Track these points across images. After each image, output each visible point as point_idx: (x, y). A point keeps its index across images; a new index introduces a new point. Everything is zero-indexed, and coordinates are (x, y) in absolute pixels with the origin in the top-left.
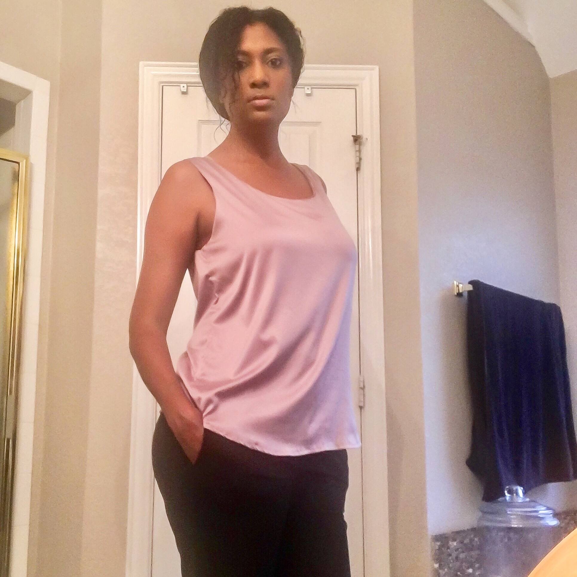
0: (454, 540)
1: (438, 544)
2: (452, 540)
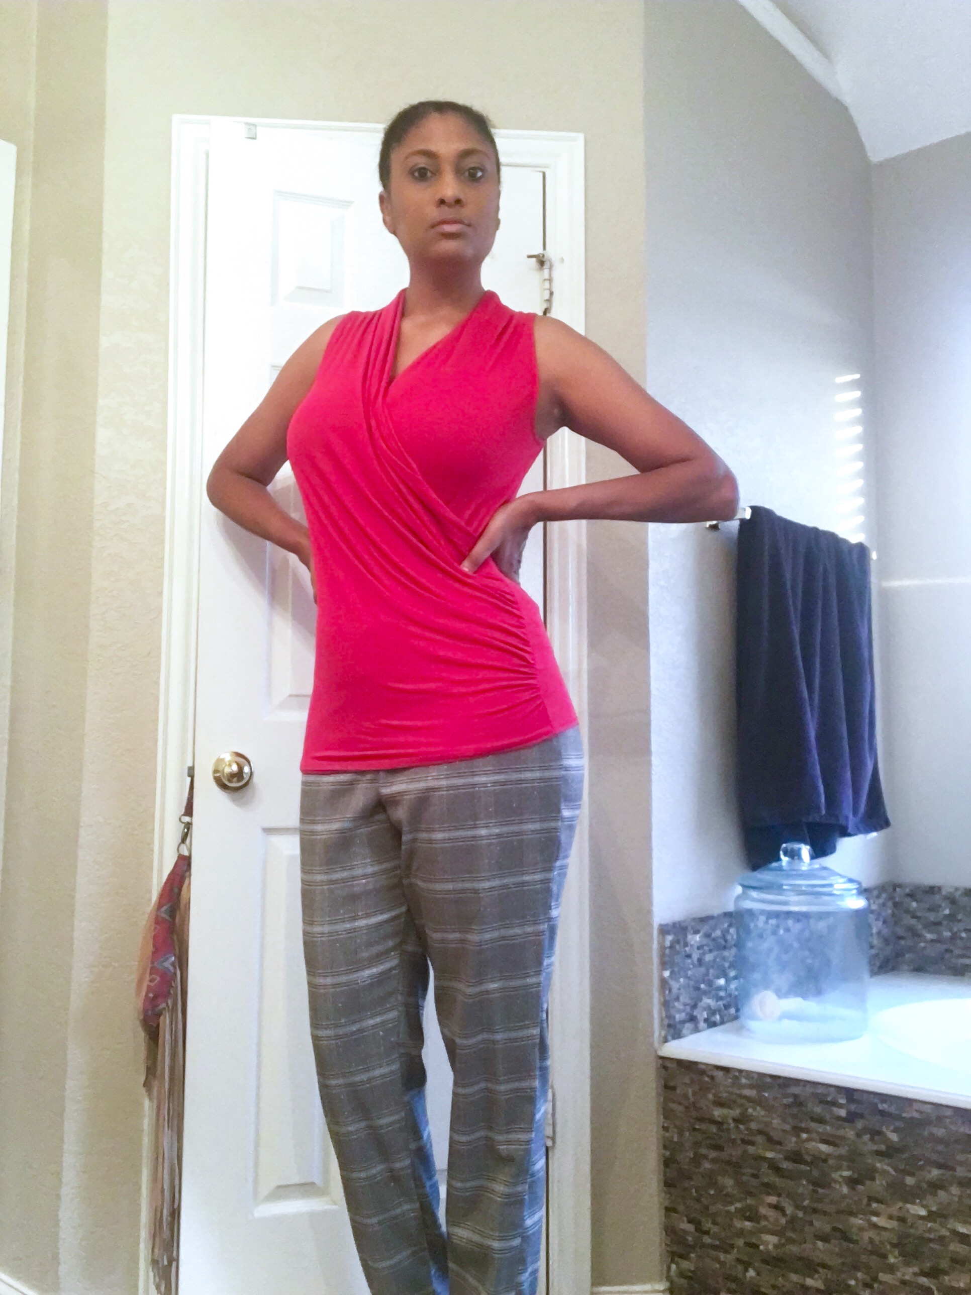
0: (696, 932)
1: (669, 938)
2: (692, 931)
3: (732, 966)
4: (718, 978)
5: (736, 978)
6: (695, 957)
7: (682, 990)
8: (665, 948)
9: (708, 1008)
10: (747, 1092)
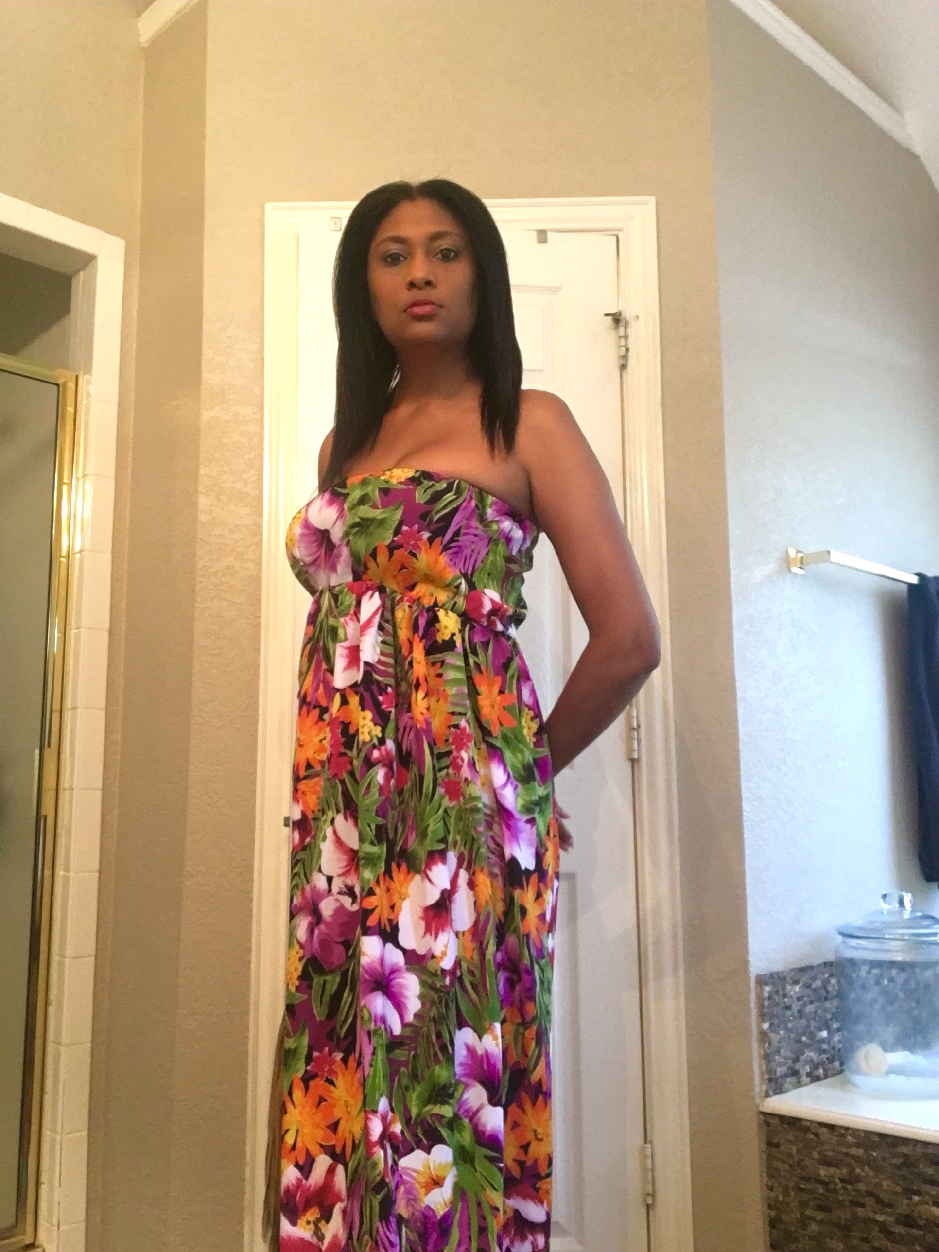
1: (768, 989)
2: (790, 982)
3: (835, 1017)
4: (821, 1030)
5: (839, 1030)
6: (796, 1007)
7: (782, 1043)
8: (764, 999)
9: (811, 1061)
10: (854, 1151)
